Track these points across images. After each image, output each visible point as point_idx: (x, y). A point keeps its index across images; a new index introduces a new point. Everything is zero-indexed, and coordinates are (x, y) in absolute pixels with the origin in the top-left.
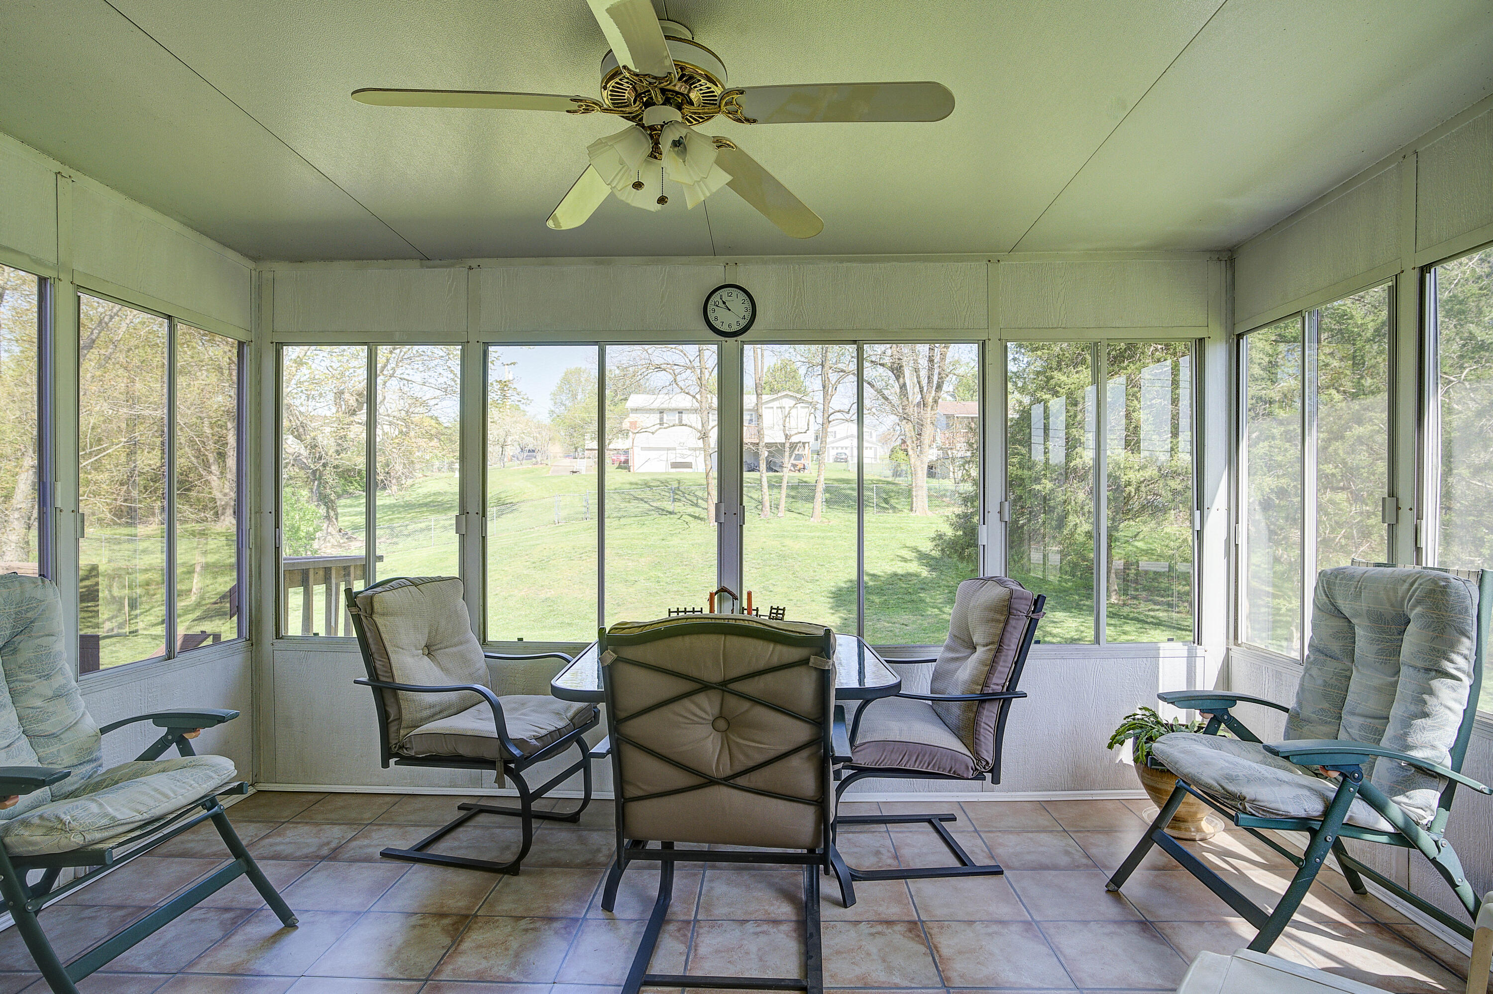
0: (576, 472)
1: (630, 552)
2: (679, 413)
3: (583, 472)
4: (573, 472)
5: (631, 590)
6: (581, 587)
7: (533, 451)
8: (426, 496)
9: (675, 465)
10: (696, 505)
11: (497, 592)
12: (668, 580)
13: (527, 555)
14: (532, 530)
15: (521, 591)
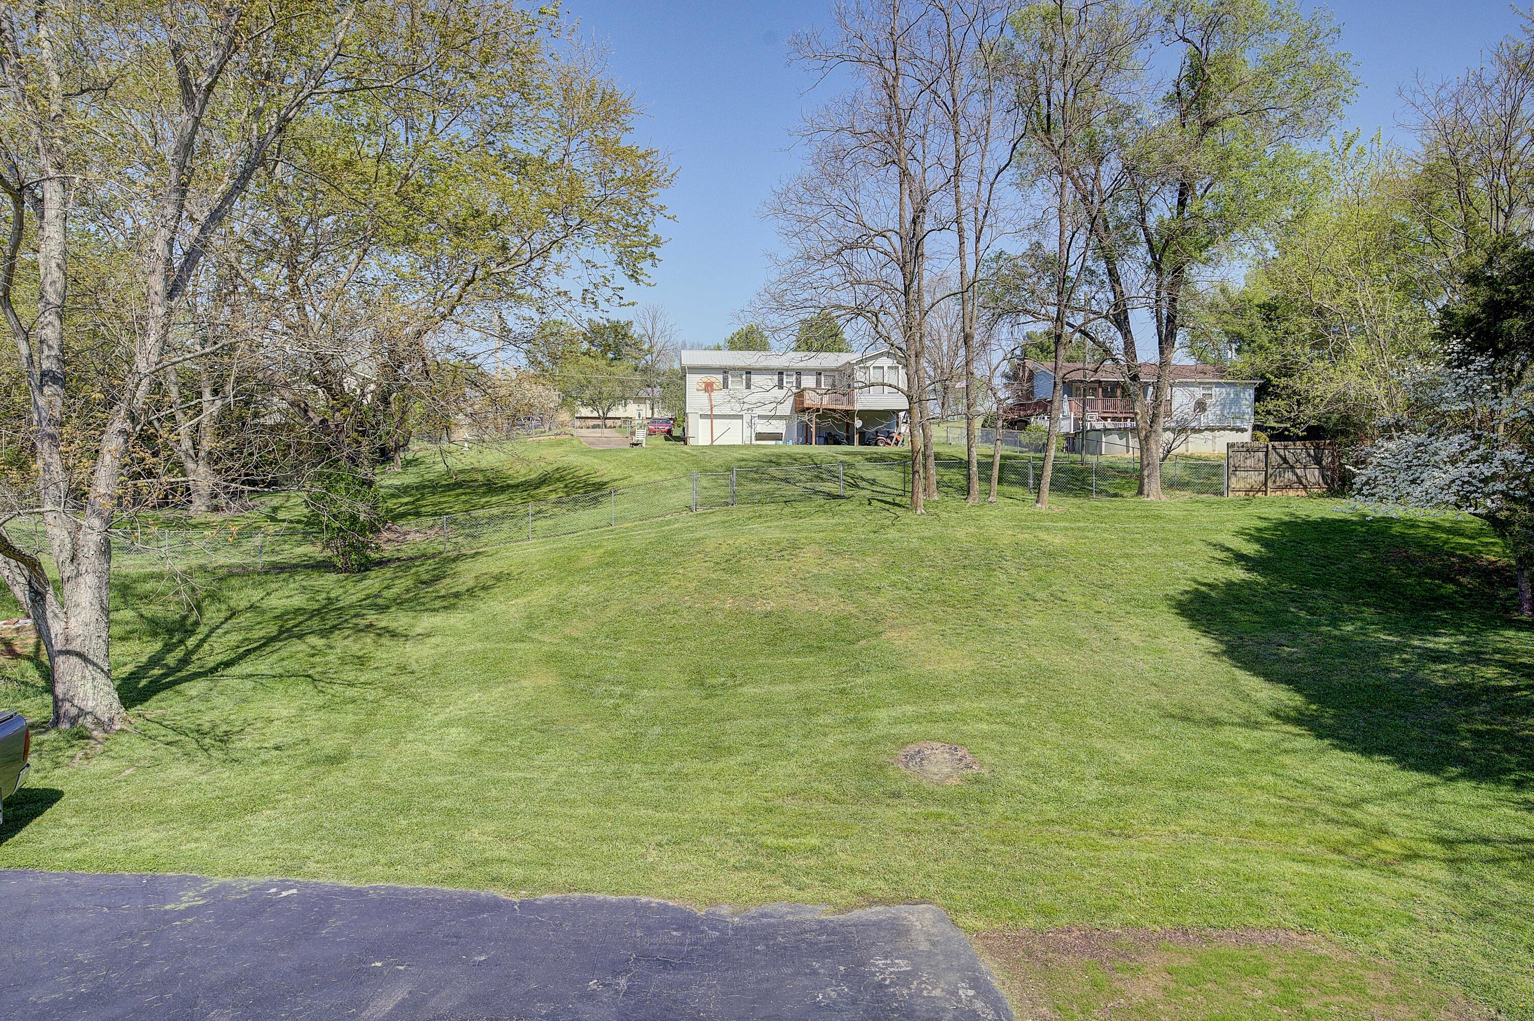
0: (636, 445)
2: (747, 373)
3: (645, 445)
4: (633, 445)
9: (761, 437)
14: (666, 519)
15: (724, 602)
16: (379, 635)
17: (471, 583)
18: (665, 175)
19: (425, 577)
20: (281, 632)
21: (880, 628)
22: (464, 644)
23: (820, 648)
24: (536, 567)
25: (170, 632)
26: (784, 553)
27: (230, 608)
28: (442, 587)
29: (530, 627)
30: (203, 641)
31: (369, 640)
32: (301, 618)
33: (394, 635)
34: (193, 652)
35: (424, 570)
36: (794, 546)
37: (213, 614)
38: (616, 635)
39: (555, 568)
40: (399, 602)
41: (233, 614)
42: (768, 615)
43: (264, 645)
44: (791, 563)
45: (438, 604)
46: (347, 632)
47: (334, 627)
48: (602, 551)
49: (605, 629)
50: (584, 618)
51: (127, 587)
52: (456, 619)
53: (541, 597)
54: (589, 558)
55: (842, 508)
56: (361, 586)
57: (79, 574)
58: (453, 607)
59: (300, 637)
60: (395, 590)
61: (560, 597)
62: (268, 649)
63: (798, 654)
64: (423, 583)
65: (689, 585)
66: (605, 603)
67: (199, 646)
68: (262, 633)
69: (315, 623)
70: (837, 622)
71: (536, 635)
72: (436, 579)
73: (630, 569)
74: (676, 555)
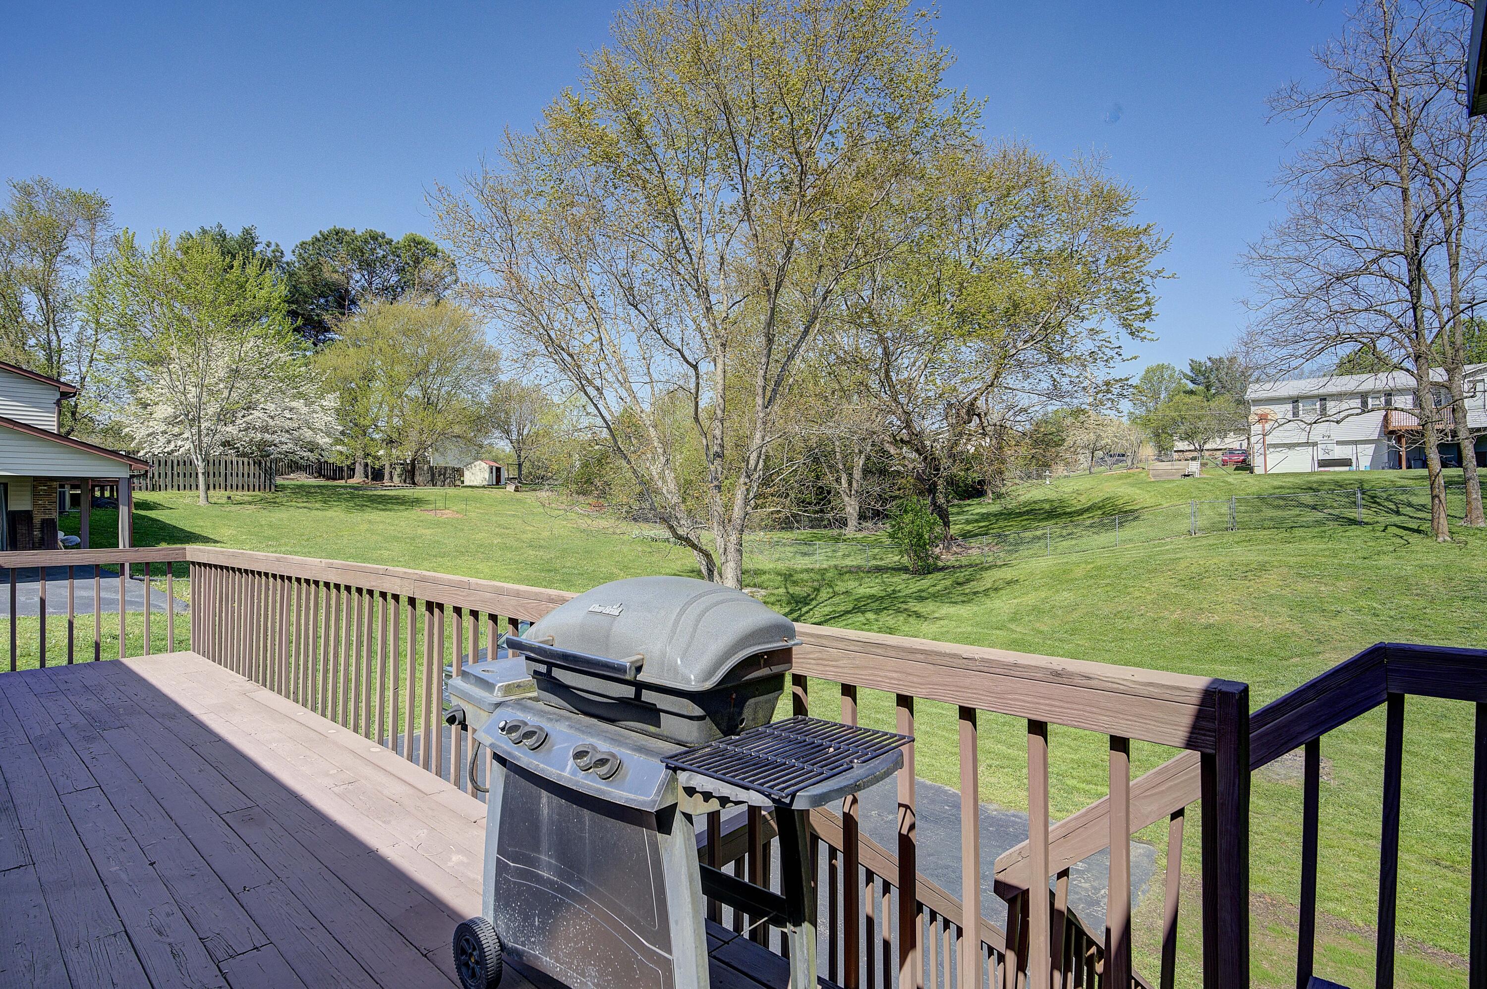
0: (1188, 476)
1: (1318, 572)
2: (1321, 400)
3: (1197, 476)
4: (1185, 475)
5: (1334, 623)
6: (1256, 614)
7: (1123, 455)
8: (1026, 504)
9: (1323, 463)
10: (1398, 513)
11: (1142, 612)
12: (1392, 613)
13: (1170, 570)
14: (1163, 541)
15: (1173, 612)
16: (910, 616)
17: (989, 586)
18: (1159, 244)
19: (960, 580)
20: (854, 609)
21: (1321, 648)
22: (960, 627)
23: (1249, 660)
24: (1039, 577)
25: (797, 602)
26: (1249, 574)
27: (834, 592)
28: (967, 588)
29: (1012, 620)
30: (811, 609)
31: (902, 618)
32: (869, 601)
33: (918, 615)
34: (803, 615)
35: (961, 576)
36: (1263, 567)
37: (824, 594)
38: (1074, 632)
39: (1051, 578)
40: (935, 596)
41: (835, 594)
42: (1208, 627)
43: (841, 616)
44: (1252, 583)
45: (961, 598)
46: (891, 612)
47: (885, 608)
48: (1092, 566)
49: (1067, 626)
50: (1054, 617)
51: (791, 575)
52: (964, 611)
53: (1031, 599)
54: (1079, 572)
55: (1347, 534)
56: (918, 584)
57: (727, 561)
58: (969, 601)
59: (863, 612)
60: (938, 588)
61: (1044, 601)
62: (844, 618)
63: (1224, 662)
64: (958, 584)
65: (1148, 597)
66: (1075, 607)
67: (807, 612)
68: (843, 608)
69: (875, 605)
70: (1276, 639)
71: (1013, 627)
72: (968, 581)
73: (1108, 581)
74: (1149, 571)
